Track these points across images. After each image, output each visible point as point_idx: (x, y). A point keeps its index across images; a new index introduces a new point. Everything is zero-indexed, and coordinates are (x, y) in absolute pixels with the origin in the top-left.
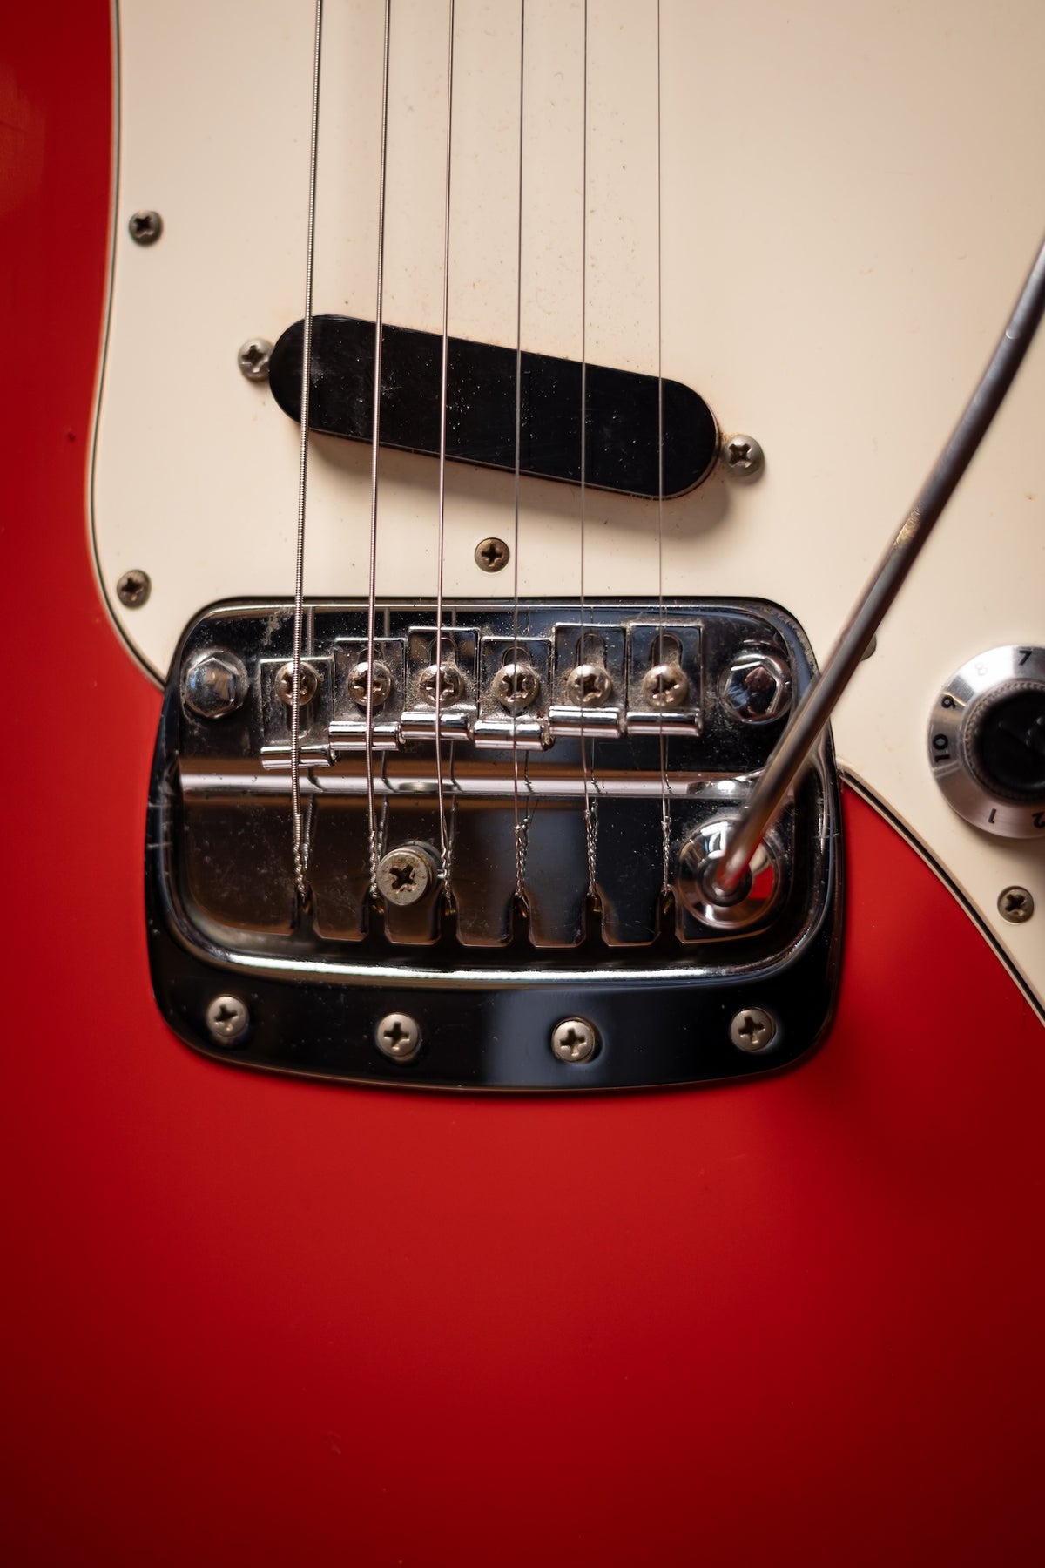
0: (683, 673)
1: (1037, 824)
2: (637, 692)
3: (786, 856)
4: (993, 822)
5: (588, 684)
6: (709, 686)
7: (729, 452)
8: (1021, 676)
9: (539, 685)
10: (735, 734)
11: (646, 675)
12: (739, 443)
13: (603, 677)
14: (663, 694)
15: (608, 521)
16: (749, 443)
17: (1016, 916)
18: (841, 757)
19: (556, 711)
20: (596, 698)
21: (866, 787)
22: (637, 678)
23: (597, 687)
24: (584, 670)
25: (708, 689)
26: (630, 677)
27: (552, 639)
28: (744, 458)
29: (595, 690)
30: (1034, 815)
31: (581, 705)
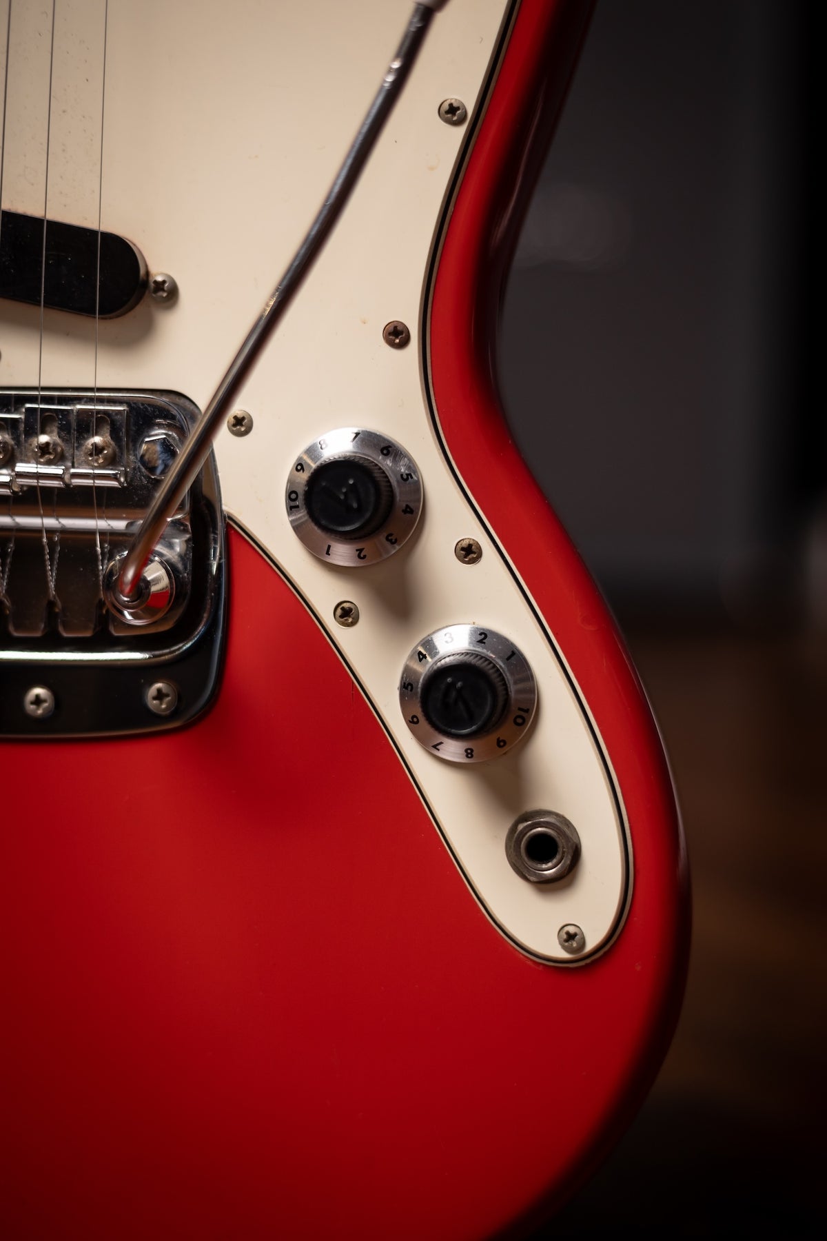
0: (112, 442)
1: (359, 556)
2: (80, 455)
3: (186, 575)
4: (329, 555)
5: (44, 449)
6: (131, 452)
7: (152, 285)
8: (355, 451)
9: (13, 449)
10: (148, 486)
11: (86, 444)
12: (160, 279)
13: (55, 444)
14: (96, 457)
15: (68, 334)
16: (166, 279)
17: (346, 622)
18: (226, 506)
19: (21, 467)
20: (50, 459)
21: (243, 527)
22: (80, 446)
23: (51, 451)
24: (44, 439)
25: (130, 454)
26: (76, 445)
27: (22, 417)
28: (163, 290)
29: (50, 453)
30: (357, 550)
31: (38, 463)
